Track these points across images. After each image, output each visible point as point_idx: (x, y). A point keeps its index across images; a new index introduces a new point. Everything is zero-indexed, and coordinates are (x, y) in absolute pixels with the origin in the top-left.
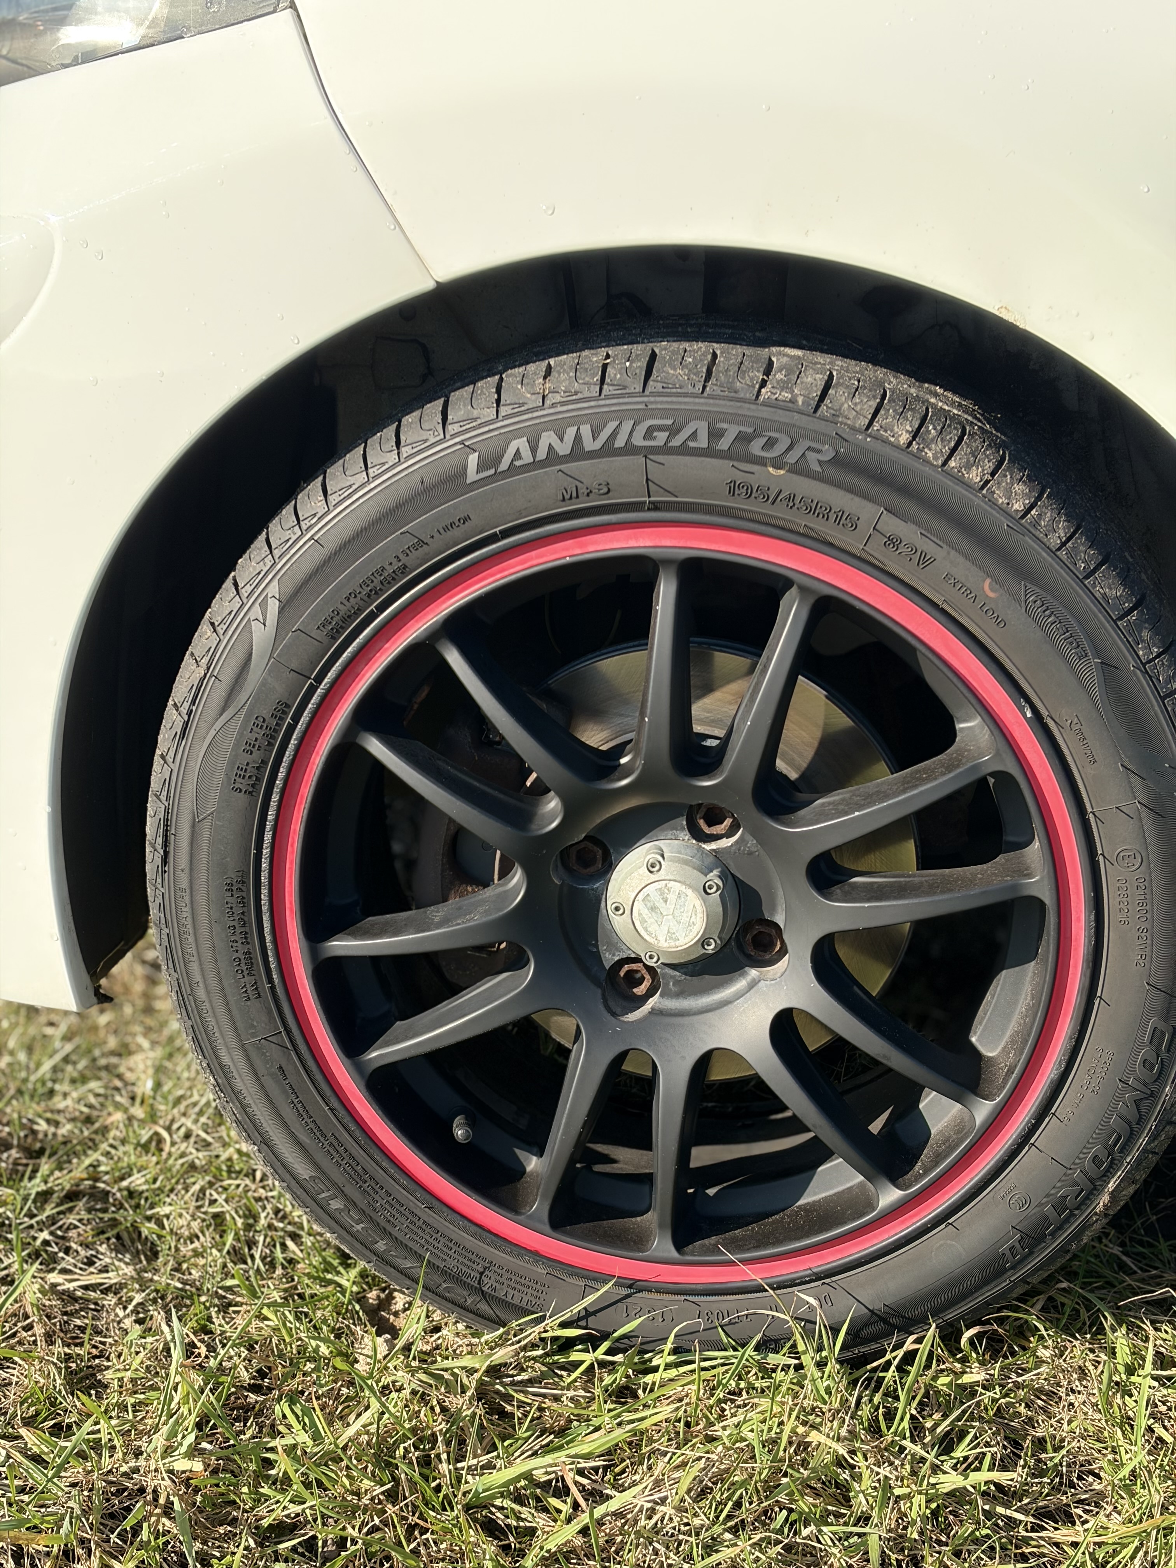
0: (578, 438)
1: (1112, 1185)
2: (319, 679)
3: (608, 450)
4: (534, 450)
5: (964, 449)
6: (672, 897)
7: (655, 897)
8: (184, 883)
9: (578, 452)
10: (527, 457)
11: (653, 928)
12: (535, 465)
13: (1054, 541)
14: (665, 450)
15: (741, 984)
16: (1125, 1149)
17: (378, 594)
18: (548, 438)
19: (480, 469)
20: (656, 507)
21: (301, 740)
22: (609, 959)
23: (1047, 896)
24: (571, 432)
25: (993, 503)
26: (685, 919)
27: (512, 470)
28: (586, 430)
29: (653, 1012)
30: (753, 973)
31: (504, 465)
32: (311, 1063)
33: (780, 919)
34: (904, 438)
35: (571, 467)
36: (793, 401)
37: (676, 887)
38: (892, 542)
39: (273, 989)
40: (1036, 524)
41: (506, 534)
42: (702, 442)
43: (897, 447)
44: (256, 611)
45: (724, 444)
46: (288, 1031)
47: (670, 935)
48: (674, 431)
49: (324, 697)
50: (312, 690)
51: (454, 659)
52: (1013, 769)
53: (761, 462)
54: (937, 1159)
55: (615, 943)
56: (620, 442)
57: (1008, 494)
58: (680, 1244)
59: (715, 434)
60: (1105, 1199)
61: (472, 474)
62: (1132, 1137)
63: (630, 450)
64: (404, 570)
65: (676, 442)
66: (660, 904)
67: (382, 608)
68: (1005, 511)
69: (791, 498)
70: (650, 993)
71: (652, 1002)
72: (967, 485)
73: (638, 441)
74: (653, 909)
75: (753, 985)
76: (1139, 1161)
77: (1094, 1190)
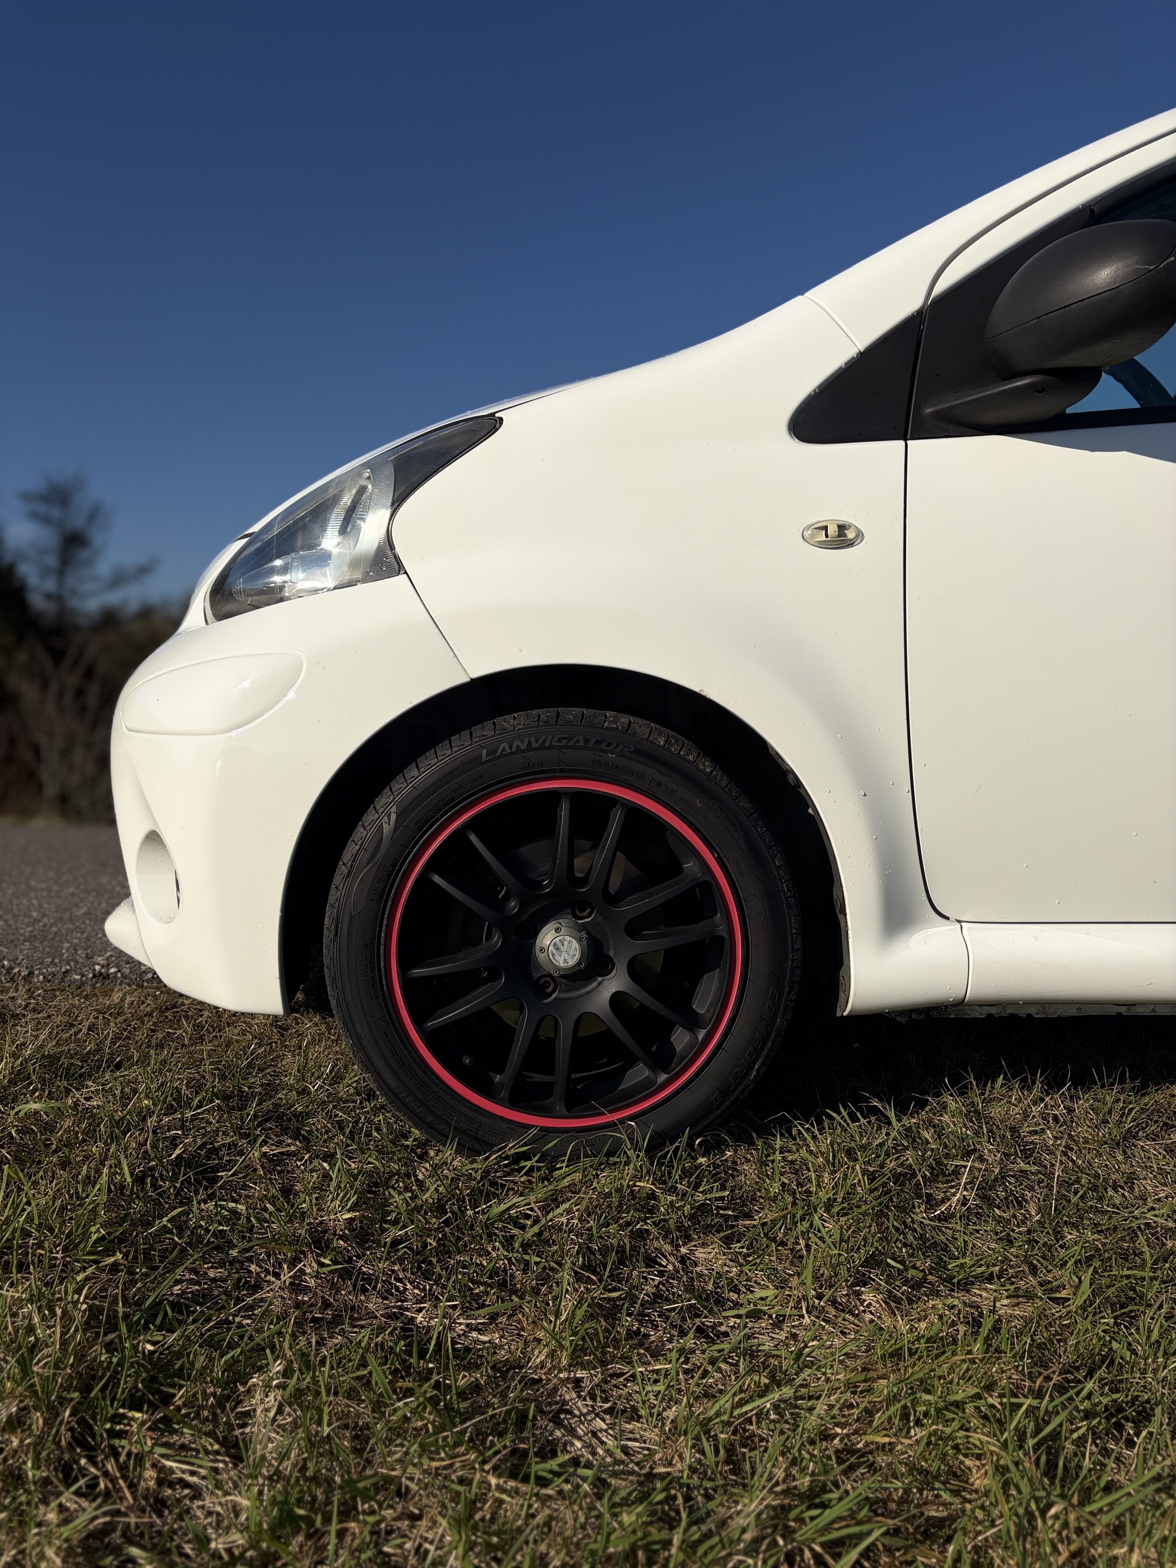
0: (529, 743)
1: (757, 1066)
2: (413, 848)
3: (542, 747)
4: (511, 747)
5: (685, 748)
6: (566, 943)
7: (559, 944)
8: (344, 946)
9: (530, 749)
10: (508, 750)
11: (557, 958)
12: (511, 753)
13: (723, 784)
14: (565, 747)
15: (595, 984)
16: (762, 1049)
17: (441, 810)
18: (516, 743)
19: (487, 755)
20: (561, 771)
21: (403, 876)
22: (536, 975)
23: (725, 935)
24: (526, 741)
25: (698, 769)
26: (571, 953)
27: (502, 756)
28: (533, 740)
29: (555, 998)
30: (600, 979)
31: (498, 754)
32: (400, 1029)
33: (611, 954)
34: (662, 743)
35: (526, 754)
36: (617, 728)
37: (568, 938)
38: (659, 784)
39: (383, 994)
40: (715, 777)
41: (498, 783)
42: (581, 744)
43: (660, 746)
44: (386, 818)
45: (590, 744)
46: (390, 1014)
47: (565, 961)
48: (569, 740)
49: (414, 856)
50: (409, 853)
51: (473, 838)
52: (711, 880)
53: (606, 752)
54: (682, 1061)
55: (538, 966)
56: (547, 744)
57: (704, 765)
58: (569, 1108)
59: (586, 741)
60: (754, 1073)
61: (484, 758)
62: (764, 1043)
63: (551, 747)
64: (453, 799)
65: (570, 744)
66: (561, 947)
67: (442, 816)
68: (703, 772)
69: (618, 766)
70: (554, 991)
71: (554, 996)
72: (688, 761)
73: (555, 743)
74: (557, 949)
75: (600, 983)
76: (767, 1055)
77: (750, 1069)
